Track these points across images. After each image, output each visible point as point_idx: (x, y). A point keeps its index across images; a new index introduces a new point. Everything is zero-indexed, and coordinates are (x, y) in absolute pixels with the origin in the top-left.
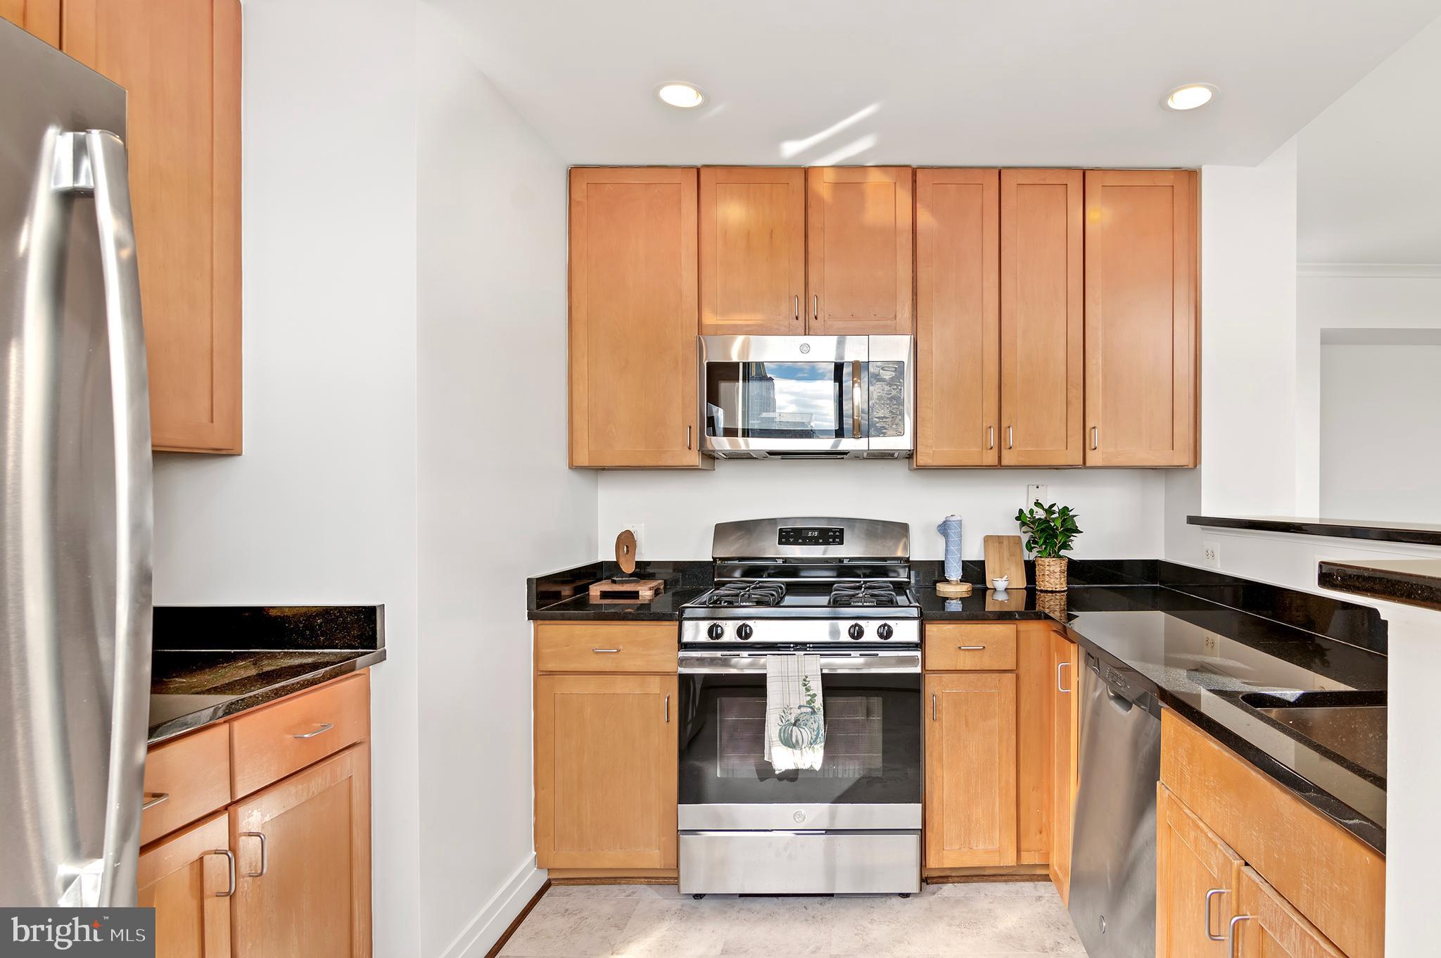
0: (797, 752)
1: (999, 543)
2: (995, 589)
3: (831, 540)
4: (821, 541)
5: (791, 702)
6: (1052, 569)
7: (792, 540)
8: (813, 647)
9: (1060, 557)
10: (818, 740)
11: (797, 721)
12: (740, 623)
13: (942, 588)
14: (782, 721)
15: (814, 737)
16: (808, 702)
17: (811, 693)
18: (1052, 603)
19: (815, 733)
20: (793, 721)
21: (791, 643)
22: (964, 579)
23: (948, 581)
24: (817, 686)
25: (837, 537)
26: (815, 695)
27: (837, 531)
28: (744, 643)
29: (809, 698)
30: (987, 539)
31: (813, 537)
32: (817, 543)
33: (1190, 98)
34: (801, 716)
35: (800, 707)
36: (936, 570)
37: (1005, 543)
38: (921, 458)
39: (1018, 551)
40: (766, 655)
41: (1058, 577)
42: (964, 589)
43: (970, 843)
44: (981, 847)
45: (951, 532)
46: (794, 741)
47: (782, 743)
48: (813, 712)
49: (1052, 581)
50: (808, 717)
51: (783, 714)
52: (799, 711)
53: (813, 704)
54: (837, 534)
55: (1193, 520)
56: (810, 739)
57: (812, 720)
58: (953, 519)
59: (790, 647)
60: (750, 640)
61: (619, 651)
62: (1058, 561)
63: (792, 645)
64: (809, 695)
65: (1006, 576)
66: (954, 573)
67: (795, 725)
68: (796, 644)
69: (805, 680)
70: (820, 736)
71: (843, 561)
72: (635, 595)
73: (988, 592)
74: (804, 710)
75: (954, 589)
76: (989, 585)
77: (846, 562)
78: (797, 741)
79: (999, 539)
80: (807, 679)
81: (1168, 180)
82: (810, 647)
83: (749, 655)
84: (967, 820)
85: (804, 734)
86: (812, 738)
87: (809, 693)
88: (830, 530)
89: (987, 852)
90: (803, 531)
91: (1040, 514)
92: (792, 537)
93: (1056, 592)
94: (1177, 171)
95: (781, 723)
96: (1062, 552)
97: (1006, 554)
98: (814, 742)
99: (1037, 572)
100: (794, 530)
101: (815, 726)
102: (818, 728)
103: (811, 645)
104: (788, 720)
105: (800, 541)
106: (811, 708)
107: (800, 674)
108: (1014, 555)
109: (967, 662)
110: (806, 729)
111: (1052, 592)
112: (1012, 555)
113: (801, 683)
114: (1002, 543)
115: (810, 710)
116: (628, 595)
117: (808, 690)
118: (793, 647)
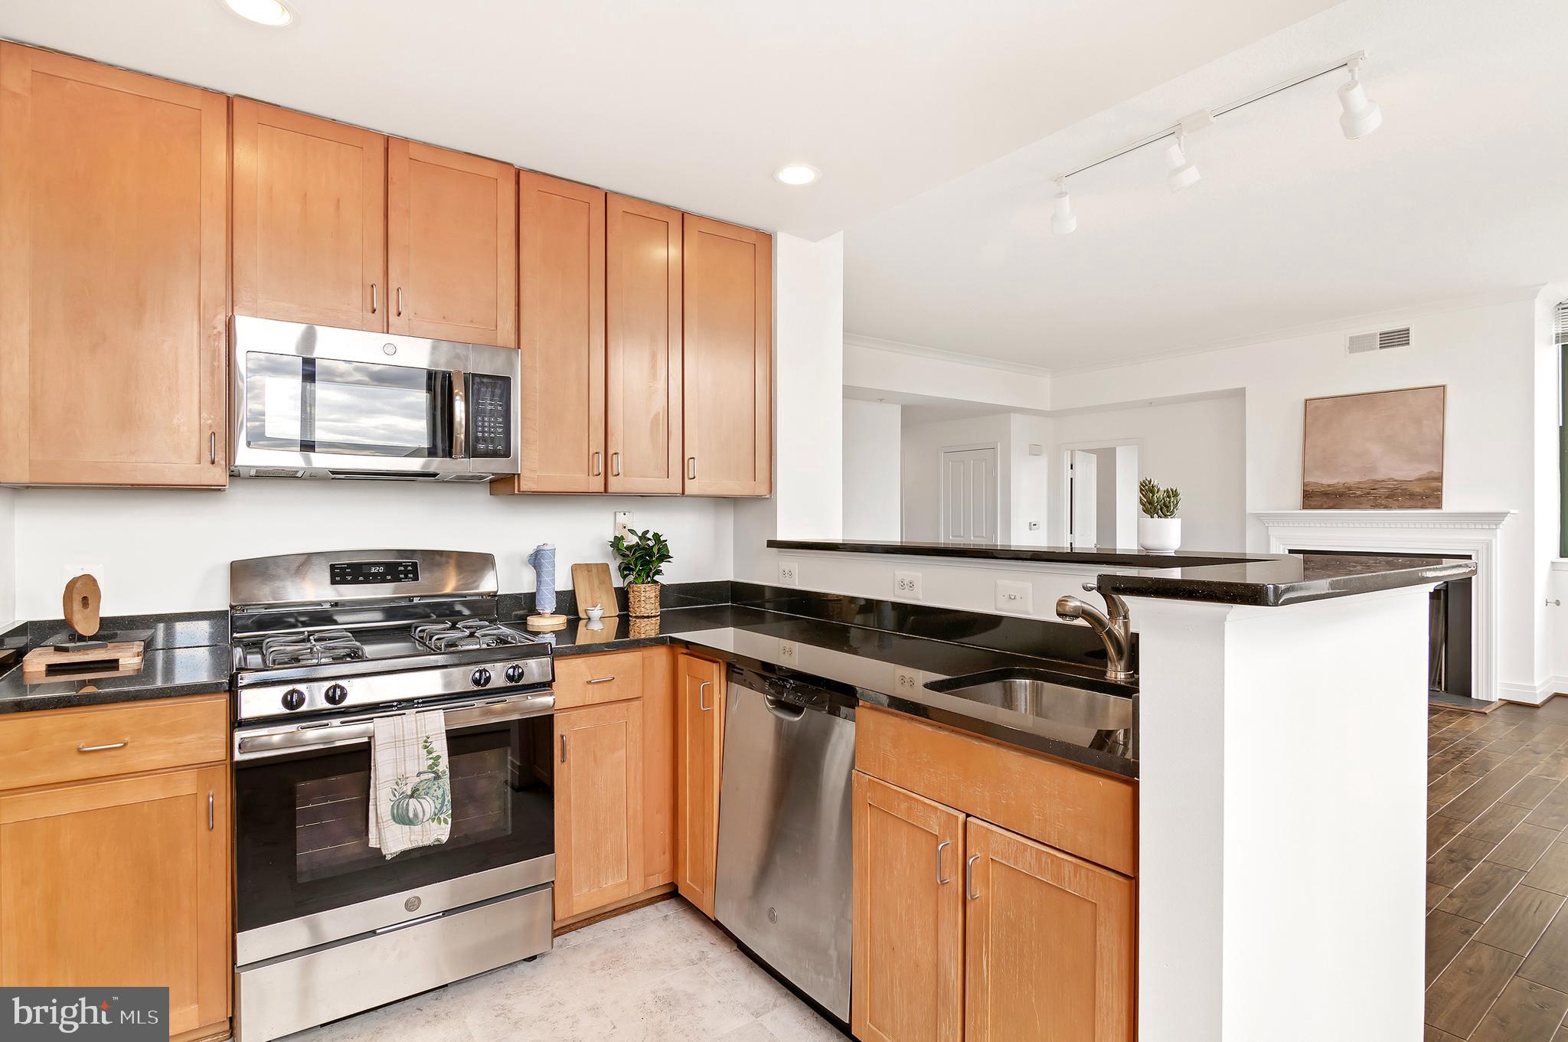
0: (417, 828)
1: (588, 571)
2: (589, 619)
3: (402, 576)
4: (389, 577)
5: (407, 770)
6: (647, 595)
7: (349, 578)
8: (423, 702)
9: (656, 582)
10: (445, 808)
11: (415, 791)
12: (328, 684)
13: (534, 622)
14: (395, 796)
15: (438, 806)
16: (430, 767)
17: (434, 755)
18: (648, 628)
19: (440, 801)
20: (409, 793)
21: (393, 701)
22: (558, 611)
23: (540, 614)
24: (441, 747)
25: (410, 572)
26: (439, 757)
27: (410, 566)
28: (337, 708)
29: (431, 762)
30: (575, 568)
31: (378, 574)
32: (384, 581)
33: (797, 175)
34: (421, 784)
35: (419, 774)
36: (528, 604)
37: (594, 570)
38: (526, 483)
39: (607, 579)
40: (372, 719)
41: (653, 602)
42: (560, 621)
43: (599, 881)
44: (610, 883)
45: (545, 562)
46: (411, 815)
47: (395, 821)
48: (437, 777)
49: (648, 606)
50: (430, 784)
51: (396, 787)
52: (418, 780)
53: (436, 768)
54: (410, 568)
55: (772, 544)
56: (433, 810)
57: (435, 787)
58: (546, 548)
59: (392, 706)
60: (345, 703)
61: (125, 744)
62: (653, 586)
63: (395, 704)
64: (431, 758)
65: (599, 605)
66: (548, 604)
67: (412, 796)
68: (400, 701)
69: (426, 742)
70: (446, 803)
71: (413, 600)
72: (113, 664)
73: (582, 623)
74: (424, 777)
75: (548, 623)
76: (582, 615)
77: (416, 601)
78: (416, 815)
79: (588, 567)
80: (429, 740)
81: (751, 238)
82: (418, 703)
83: (342, 723)
84: (595, 859)
85: (426, 806)
86: (436, 808)
87: (431, 756)
88: (400, 564)
89: (616, 886)
90: (364, 566)
91: (633, 540)
92: (349, 574)
93: (652, 617)
94: (757, 232)
95: (394, 798)
96: (656, 578)
97: (596, 582)
98: (439, 811)
99: (631, 598)
100: (350, 565)
101: (439, 793)
102: (443, 795)
103: (420, 701)
104: (403, 793)
105: (361, 578)
106: (434, 772)
107: (419, 736)
108: (603, 583)
109: (595, 695)
110: (428, 798)
111: (648, 617)
112: (602, 583)
113: (421, 746)
114: (591, 571)
115: (433, 775)
116: (99, 666)
117: (429, 753)
118: (396, 706)
